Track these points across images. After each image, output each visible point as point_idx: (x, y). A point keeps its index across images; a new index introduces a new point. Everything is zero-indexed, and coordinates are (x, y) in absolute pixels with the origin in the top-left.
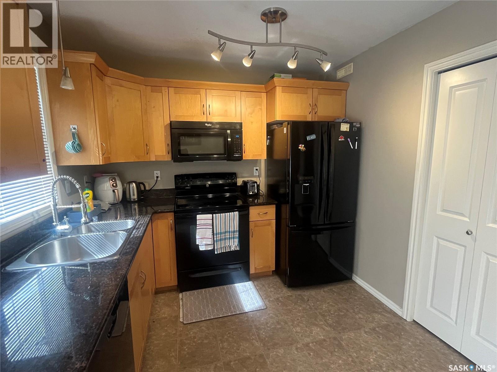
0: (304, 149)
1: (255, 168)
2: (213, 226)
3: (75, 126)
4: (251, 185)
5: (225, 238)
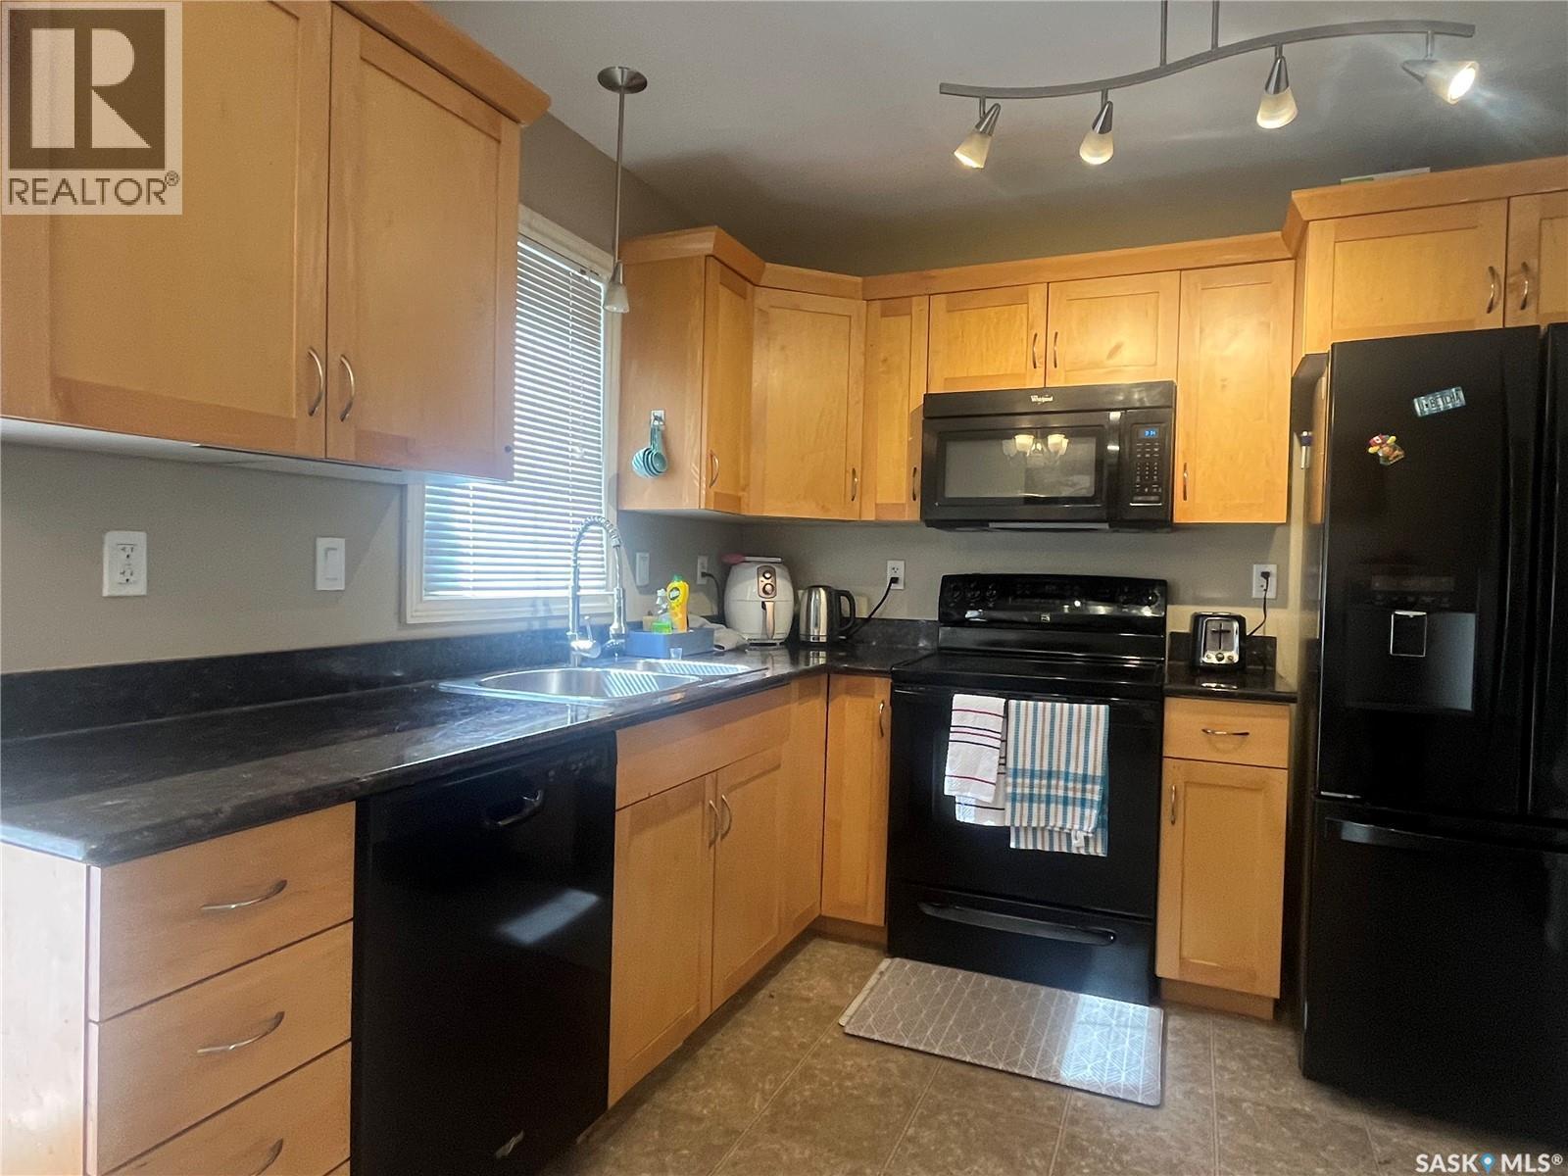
0: (1399, 453)
1: (1257, 569)
2: (1005, 741)
3: (659, 413)
4: (1213, 626)
5: (1048, 796)
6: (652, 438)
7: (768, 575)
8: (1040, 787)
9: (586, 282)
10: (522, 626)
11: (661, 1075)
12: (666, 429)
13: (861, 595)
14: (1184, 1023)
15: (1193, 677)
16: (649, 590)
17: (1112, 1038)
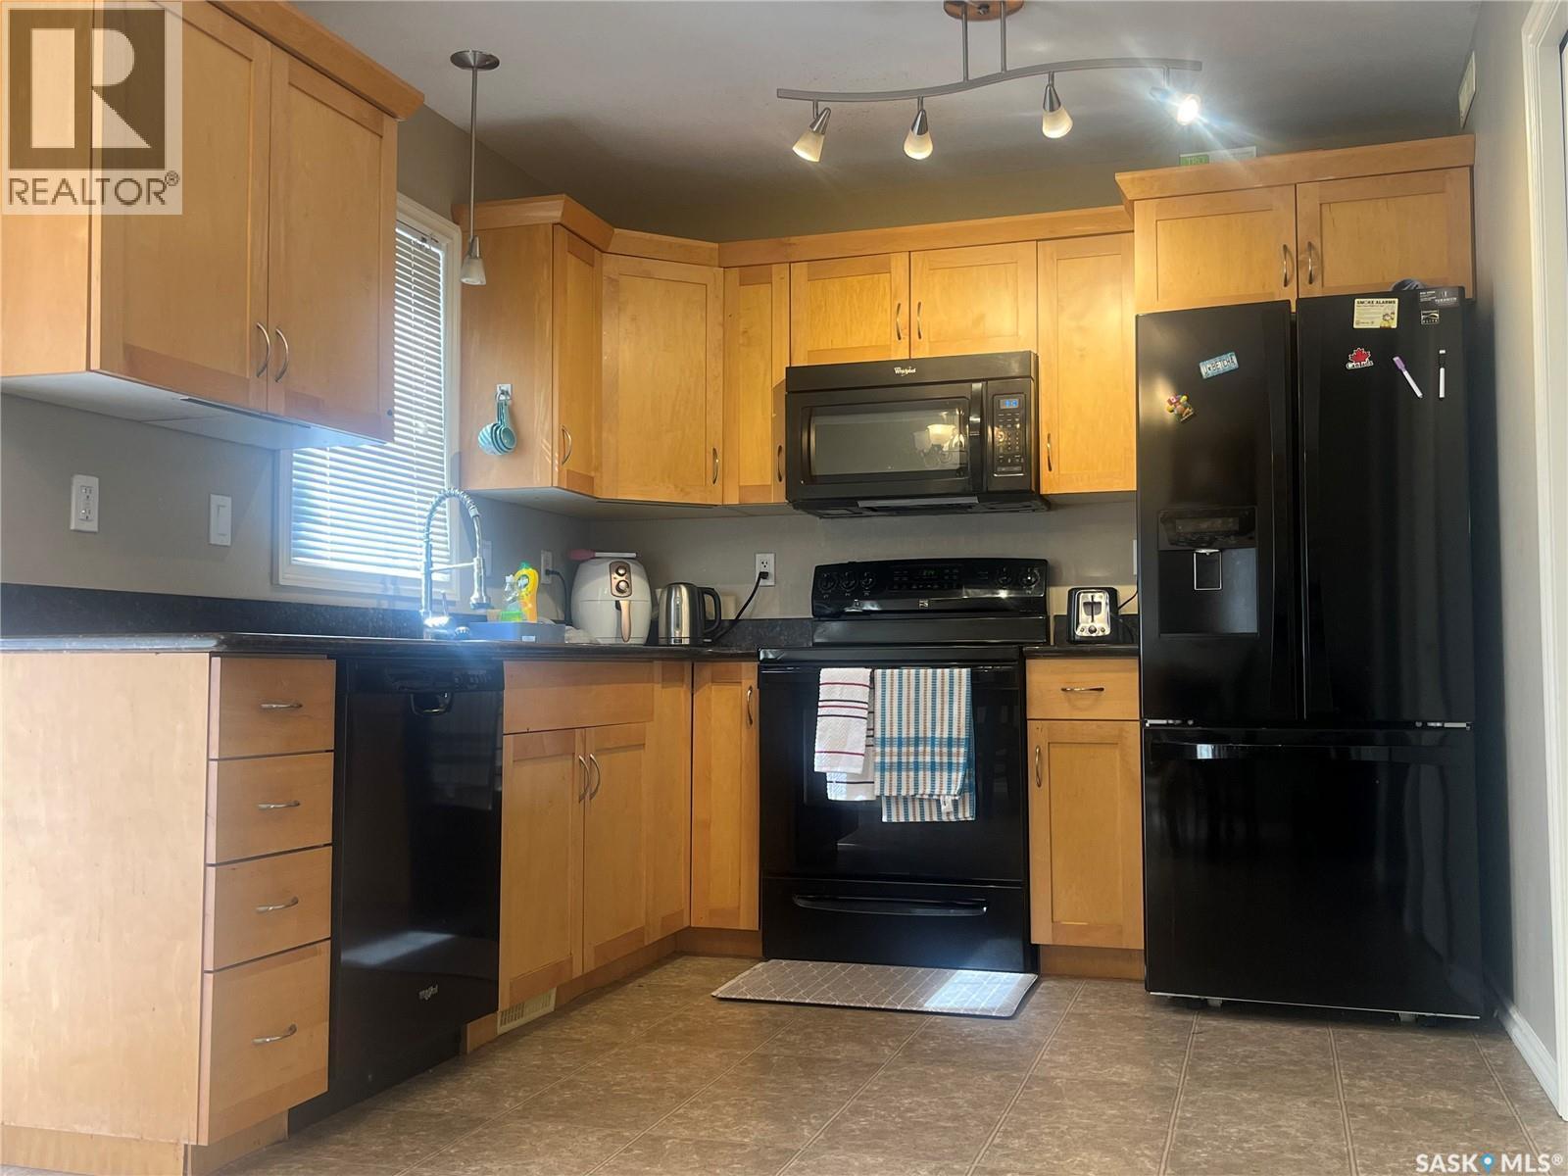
0: (1189, 411)
2: (872, 712)
3: (506, 387)
4: (1086, 601)
5: (916, 763)
6: (500, 414)
7: (621, 572)
8: (908, 755)
9: (427, 251)
10: (371, 603)
12: (513, 404)
13: (726, 594)
16: (494, 580)
17: (980, 989)
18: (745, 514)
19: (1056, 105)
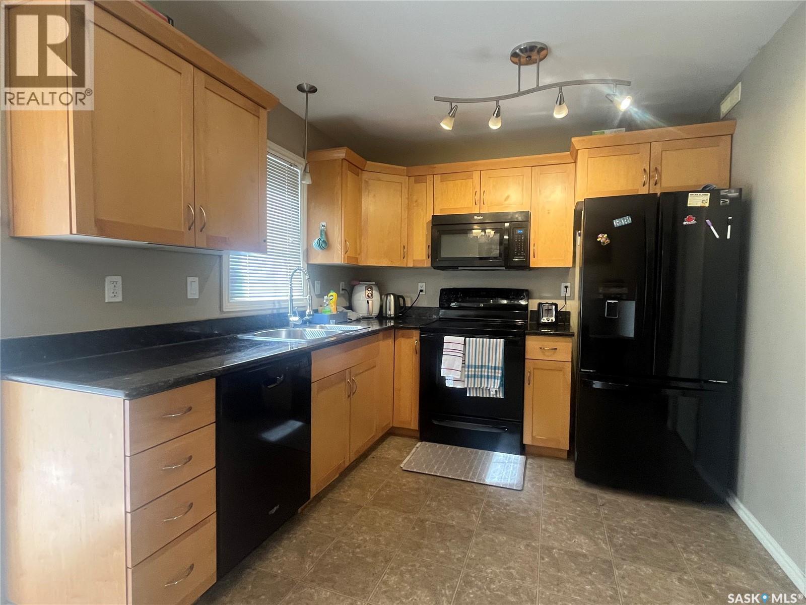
0: (608, 241)
1: (563, 285)
2: (464, 354)
3: (324, 224)
4: (546, 308)
5: (481, 375)
6: (321, 235)
7: (369, 290)
8: (478, 372)
9: (293, 170)
10: (269, 312)
11: (331, 488)
12: (327, 230)
13: (407, 297)
14: (534, 461)
15: (538, 328)
16: (321, 296)
17: (506, 467)
18: (416, 271)
19: (562, 102)
